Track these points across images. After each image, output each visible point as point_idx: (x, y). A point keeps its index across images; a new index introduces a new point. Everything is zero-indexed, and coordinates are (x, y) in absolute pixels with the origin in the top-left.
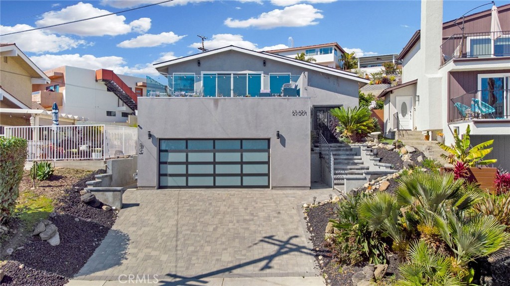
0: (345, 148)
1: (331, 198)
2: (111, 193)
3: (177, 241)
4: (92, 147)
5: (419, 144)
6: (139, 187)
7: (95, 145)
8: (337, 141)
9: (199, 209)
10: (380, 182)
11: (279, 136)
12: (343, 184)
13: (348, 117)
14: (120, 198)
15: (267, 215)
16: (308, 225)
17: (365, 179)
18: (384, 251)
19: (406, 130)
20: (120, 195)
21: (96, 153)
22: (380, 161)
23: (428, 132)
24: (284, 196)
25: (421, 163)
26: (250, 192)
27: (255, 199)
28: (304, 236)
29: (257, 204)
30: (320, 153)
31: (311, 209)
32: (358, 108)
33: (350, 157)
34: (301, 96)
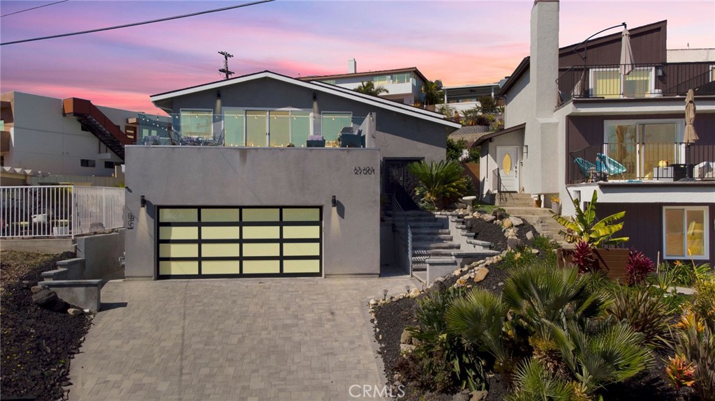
0: (427, 218)
1: (408, 291)
2: (82, 289)
3: (182, 360)
4: (53, 219)
5: (527, 212)
6: (128, 277)
7: (57, 215)
8: (416, 208)
9: (217, 311)
10: (476, 268)
11: (335, 202)
12: (425, 270)
13: (431, 175)
14: (96, 295)
15: (317, 317)
16: (375, 331)
17: (455, 264)
18: (482, 371)
19: (510, 192)
20: (96, 292)
21: (60, 228)
22: (475, 237)
23: (539, 196)
24: (343, 288)
25: (531, 241)
26: (293, 283)
27: (300, 293)
28: (371, 348)
29: (303, 300)
30: (393, 226)
31: (380, 307)
32: (445, 162)
33: (434, 231)
34: (366, 146)
